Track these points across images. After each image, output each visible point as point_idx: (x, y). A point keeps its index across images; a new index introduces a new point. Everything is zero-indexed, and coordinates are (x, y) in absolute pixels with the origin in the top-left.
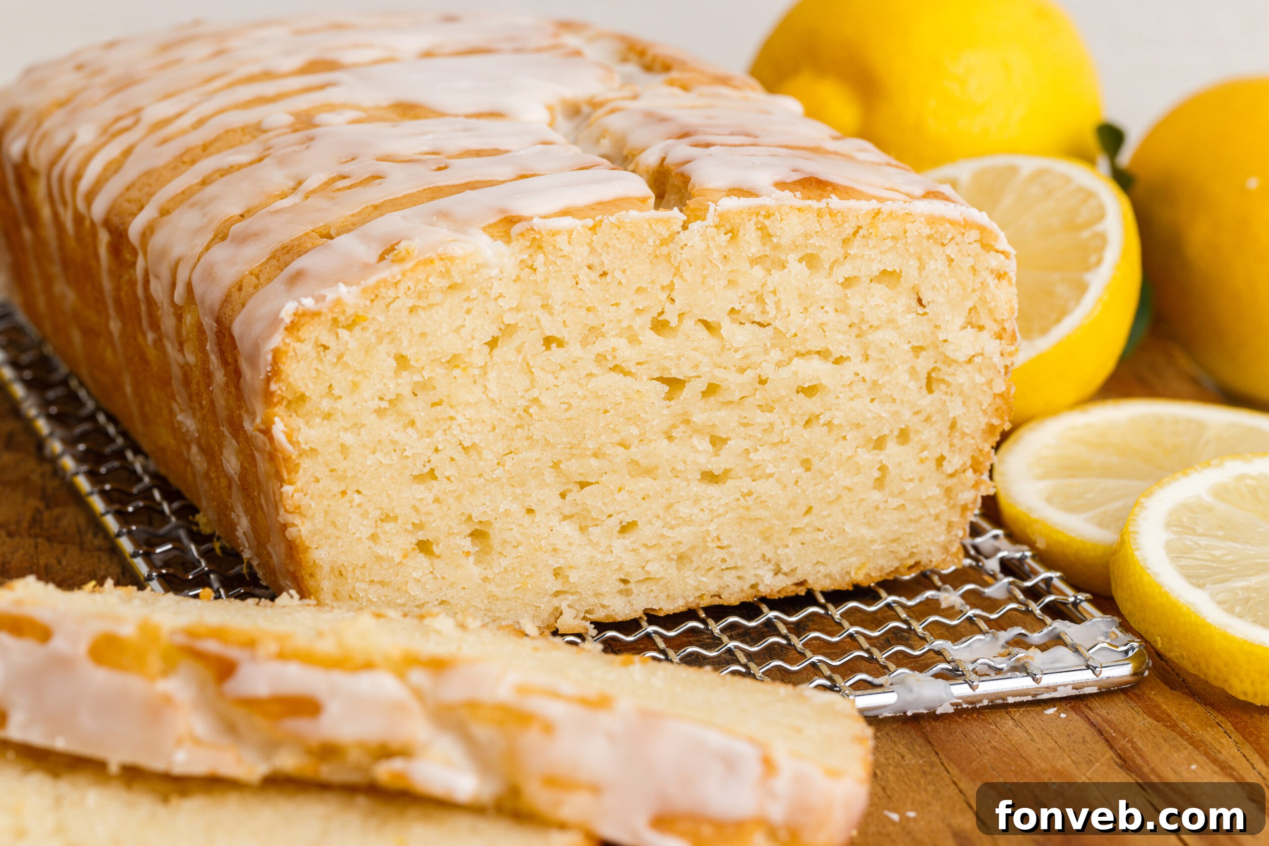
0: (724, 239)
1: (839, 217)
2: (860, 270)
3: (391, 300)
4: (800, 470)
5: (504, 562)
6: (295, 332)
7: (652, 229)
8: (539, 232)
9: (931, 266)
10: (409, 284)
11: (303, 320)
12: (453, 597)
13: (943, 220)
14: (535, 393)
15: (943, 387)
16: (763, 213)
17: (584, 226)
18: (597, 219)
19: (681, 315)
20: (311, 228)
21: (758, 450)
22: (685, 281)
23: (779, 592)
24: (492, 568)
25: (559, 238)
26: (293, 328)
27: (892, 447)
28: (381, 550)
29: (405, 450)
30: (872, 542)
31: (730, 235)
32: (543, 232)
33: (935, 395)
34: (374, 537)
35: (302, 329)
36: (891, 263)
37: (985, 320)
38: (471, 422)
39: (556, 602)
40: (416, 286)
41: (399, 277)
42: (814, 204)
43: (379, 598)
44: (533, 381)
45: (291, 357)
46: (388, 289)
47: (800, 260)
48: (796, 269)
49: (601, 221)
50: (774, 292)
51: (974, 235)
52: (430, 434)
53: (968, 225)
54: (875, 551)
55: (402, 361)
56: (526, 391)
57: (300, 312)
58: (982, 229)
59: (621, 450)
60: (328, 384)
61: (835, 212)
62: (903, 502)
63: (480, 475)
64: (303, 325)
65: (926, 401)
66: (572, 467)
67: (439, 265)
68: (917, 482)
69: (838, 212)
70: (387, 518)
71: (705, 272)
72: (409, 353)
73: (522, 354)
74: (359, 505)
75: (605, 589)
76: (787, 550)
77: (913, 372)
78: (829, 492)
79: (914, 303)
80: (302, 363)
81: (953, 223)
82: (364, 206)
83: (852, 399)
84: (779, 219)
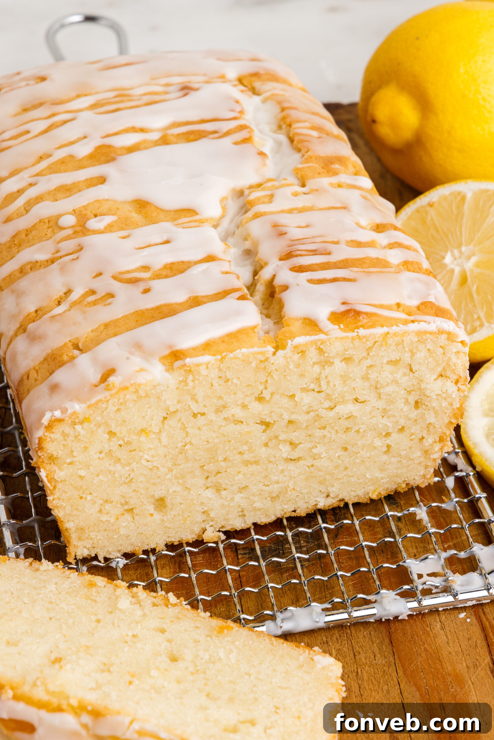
0: (296, 357)
1: (364, 340)
2: (376, 362)
3: (105, 409)
4: (340, 453)
5: (173, 513)
6: (50, 430)
7: (254, 357)
8: (190, 366)
9: (418, 355)
10: (114, 400)
11: (55, 424)
12: (145, 531)
13: (425, 332)
14: (188, 440)
15: (424, 406)
16: (319, 343)
17: (216, 360)
18: (223, 355)
19: (272, 394)
20: (69, 340)
21: (317, 447)
22: (274, 379)
23: (329, 506)
24: (166, 515)
25: (201, 368)
26: (49, 427)
27: (395, 436)
28: (104, 518)
29: (115, 473)
30: (382, 478)
31: (300, 354)
32: (192, 366)
33: (420, 411)
34: (100, 511)
35: (54, 427)
36: (394, 356)
37: (448, 373)
38: (153, 457)
39: (203, 525)
40: (119, 400)
41: (109, 398)
42: (350, 334)
43: (104, 536)
44: (187, 434)
45: (49, 441)
46: (103, 404)
47: (341, 361)
48: (339, 366)
49: (226, 356)
50: (326, 377)
51: (444, 337)
52: (129, 464)
53: (441, 332)
54: (383, 482)
55: (112, 434)
56: (184, 438)
57: (53, 420)
58: (449, 333)
59: (238, 456)
60: (70, 450)
61: (362, 337)
62: (400, 459)
63: (159, 477)
64: (55, 425)
65: (414, 414)
66: (211, 467)
67: (132, 389)
68: (408, 450)
69: (364, 337)
70: (107, 501)
71: (285, 374)
72: (116, 430)
73: (181, 422)
74: (91, 500)
75: (230, 516)
76: (333, 489)
77: (407, 402)
78: (357, 461)
79: (407, 371)
80: (55, 443)
81: (431, 333)
82: (99, 324)
83: (371, 418)
84: (329, 344)
